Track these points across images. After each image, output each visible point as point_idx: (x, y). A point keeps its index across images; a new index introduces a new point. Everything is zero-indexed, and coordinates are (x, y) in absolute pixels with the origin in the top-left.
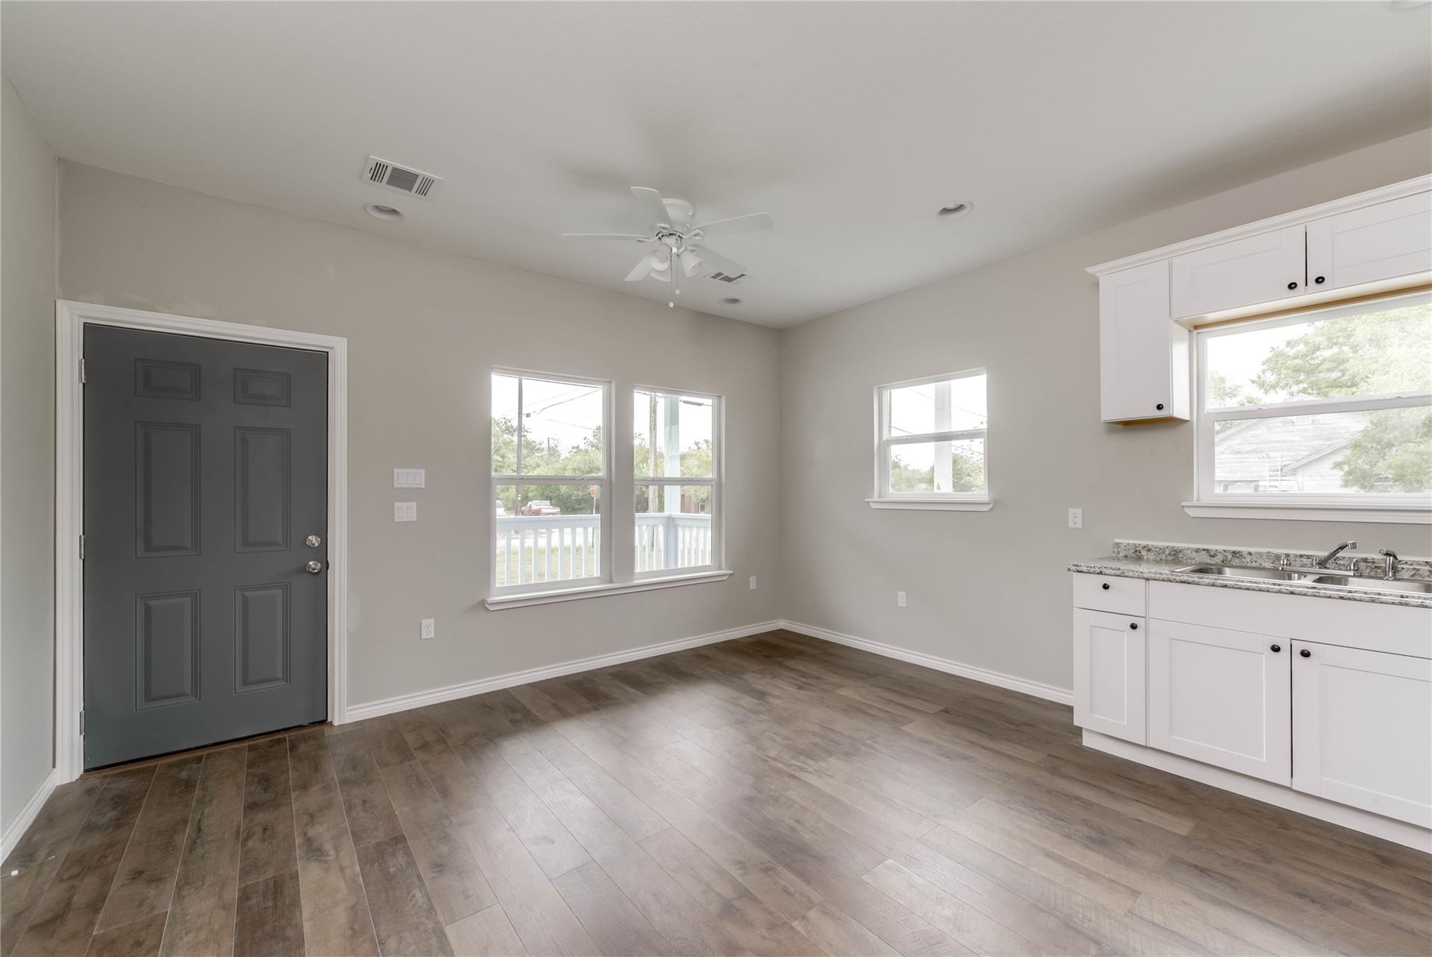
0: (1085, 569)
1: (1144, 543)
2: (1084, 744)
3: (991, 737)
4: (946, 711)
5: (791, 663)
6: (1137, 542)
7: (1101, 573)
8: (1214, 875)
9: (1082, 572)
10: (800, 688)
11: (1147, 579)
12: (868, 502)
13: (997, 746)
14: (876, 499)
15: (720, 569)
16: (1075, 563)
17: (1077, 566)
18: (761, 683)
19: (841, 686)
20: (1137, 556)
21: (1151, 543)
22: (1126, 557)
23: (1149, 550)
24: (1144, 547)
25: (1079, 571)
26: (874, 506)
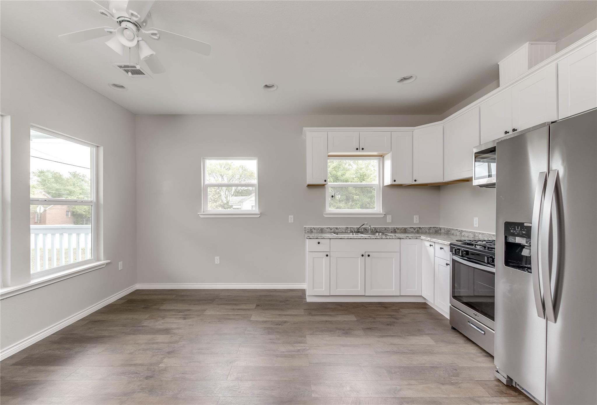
0: (312, 237)
1: (313, 227)
2: (307, 301)
3: (282, 310)
4: (258, 306)
5: (163, 307)
6: (311, 227)
7: (317, 238)
8: (373, 329)
9: (311, 239)
10: (185, 319)
11: (330, 239)
12: (199, 214)
13: (285, 313)
14: (202, 213)
15: (98, 260)
16: (308, 236)
17: (309, 236)
18: (160, 324)
19: (205, 310)
20: (311, 231)
21: (315, 227)
22: (308, 232)
23: (315, 229)
24: (313, 228)
25: (310, 238)
26: (202, 216)
